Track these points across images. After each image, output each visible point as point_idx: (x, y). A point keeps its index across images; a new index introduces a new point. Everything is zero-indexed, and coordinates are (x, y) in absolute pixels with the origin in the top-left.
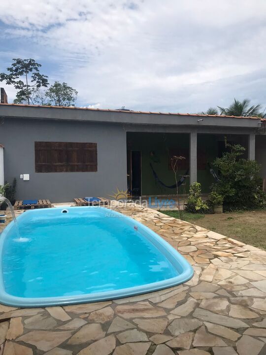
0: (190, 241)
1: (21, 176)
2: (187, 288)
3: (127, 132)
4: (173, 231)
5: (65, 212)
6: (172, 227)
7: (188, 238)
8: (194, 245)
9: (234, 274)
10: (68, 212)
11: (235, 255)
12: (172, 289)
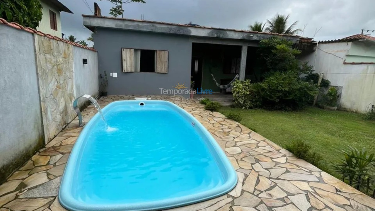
0: (236, 142)
1: (111, 74)
2: (230, 199)
3: (193, 43)
4: (222, 129)
5: (142, 104)
6: (222, 125)
7: (234, 138)
8: (239, 147)
9: (273, 184)
10: (144, 105)
11: (274, 160)
12: (217, 200)
